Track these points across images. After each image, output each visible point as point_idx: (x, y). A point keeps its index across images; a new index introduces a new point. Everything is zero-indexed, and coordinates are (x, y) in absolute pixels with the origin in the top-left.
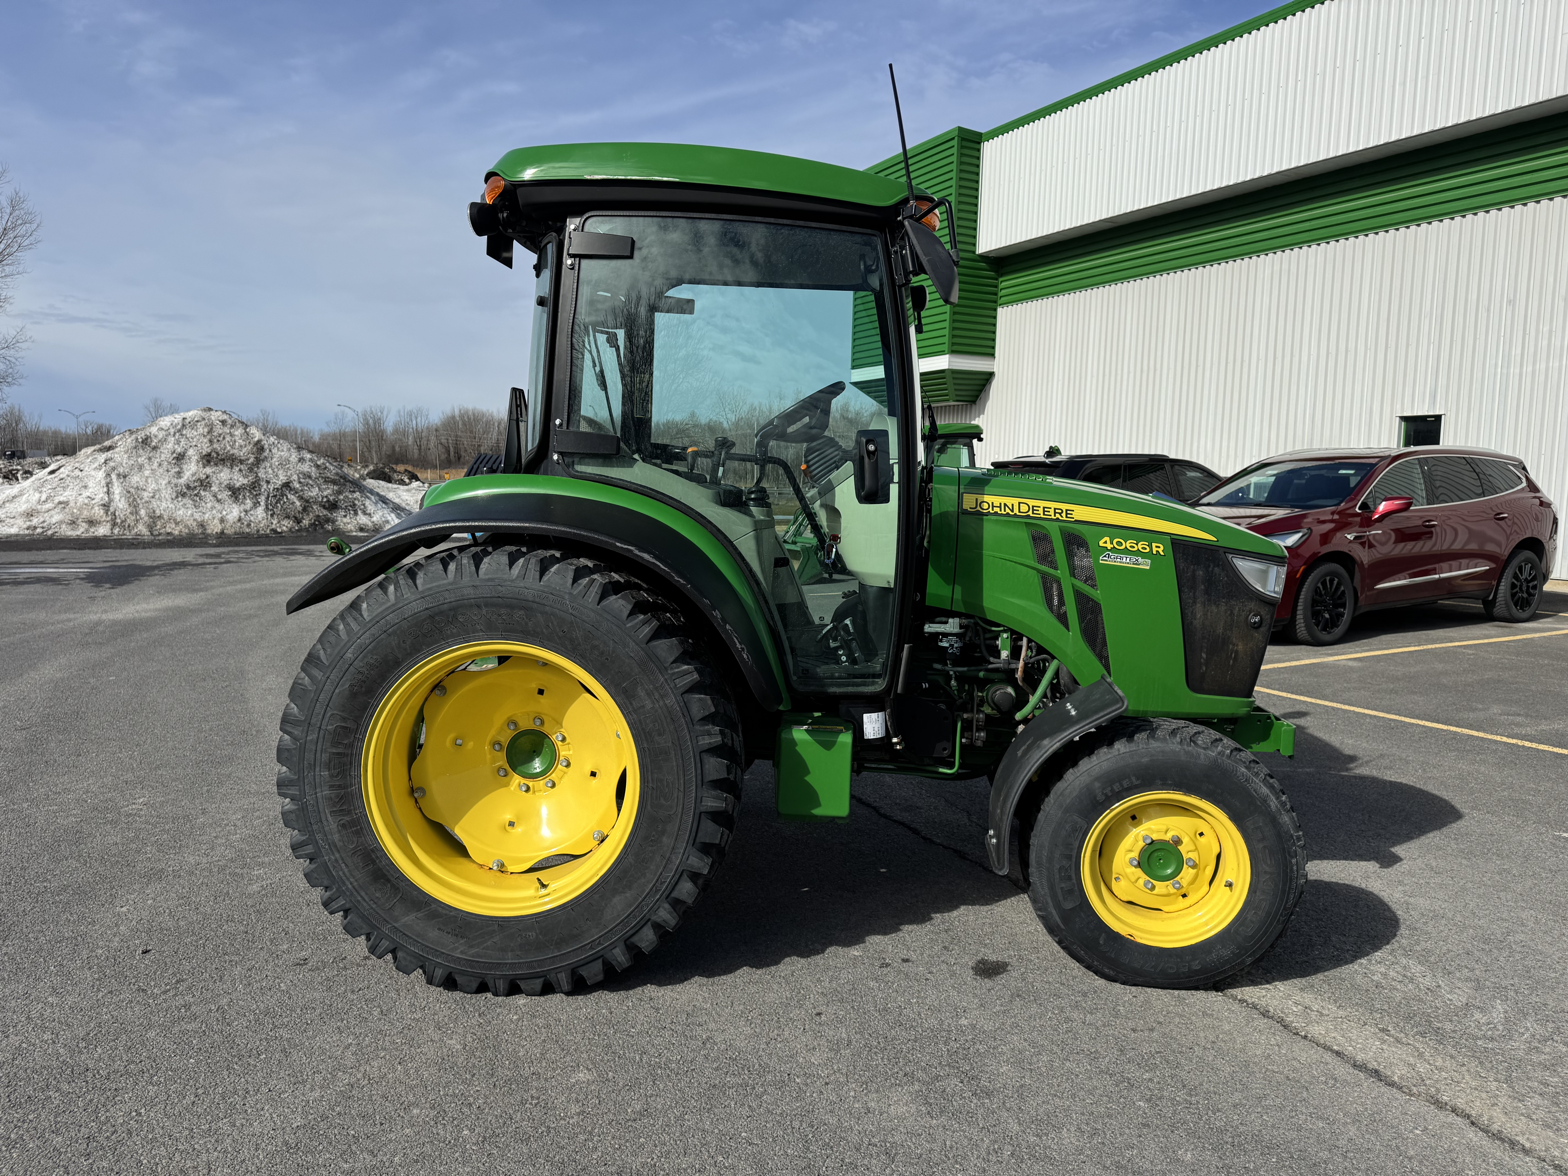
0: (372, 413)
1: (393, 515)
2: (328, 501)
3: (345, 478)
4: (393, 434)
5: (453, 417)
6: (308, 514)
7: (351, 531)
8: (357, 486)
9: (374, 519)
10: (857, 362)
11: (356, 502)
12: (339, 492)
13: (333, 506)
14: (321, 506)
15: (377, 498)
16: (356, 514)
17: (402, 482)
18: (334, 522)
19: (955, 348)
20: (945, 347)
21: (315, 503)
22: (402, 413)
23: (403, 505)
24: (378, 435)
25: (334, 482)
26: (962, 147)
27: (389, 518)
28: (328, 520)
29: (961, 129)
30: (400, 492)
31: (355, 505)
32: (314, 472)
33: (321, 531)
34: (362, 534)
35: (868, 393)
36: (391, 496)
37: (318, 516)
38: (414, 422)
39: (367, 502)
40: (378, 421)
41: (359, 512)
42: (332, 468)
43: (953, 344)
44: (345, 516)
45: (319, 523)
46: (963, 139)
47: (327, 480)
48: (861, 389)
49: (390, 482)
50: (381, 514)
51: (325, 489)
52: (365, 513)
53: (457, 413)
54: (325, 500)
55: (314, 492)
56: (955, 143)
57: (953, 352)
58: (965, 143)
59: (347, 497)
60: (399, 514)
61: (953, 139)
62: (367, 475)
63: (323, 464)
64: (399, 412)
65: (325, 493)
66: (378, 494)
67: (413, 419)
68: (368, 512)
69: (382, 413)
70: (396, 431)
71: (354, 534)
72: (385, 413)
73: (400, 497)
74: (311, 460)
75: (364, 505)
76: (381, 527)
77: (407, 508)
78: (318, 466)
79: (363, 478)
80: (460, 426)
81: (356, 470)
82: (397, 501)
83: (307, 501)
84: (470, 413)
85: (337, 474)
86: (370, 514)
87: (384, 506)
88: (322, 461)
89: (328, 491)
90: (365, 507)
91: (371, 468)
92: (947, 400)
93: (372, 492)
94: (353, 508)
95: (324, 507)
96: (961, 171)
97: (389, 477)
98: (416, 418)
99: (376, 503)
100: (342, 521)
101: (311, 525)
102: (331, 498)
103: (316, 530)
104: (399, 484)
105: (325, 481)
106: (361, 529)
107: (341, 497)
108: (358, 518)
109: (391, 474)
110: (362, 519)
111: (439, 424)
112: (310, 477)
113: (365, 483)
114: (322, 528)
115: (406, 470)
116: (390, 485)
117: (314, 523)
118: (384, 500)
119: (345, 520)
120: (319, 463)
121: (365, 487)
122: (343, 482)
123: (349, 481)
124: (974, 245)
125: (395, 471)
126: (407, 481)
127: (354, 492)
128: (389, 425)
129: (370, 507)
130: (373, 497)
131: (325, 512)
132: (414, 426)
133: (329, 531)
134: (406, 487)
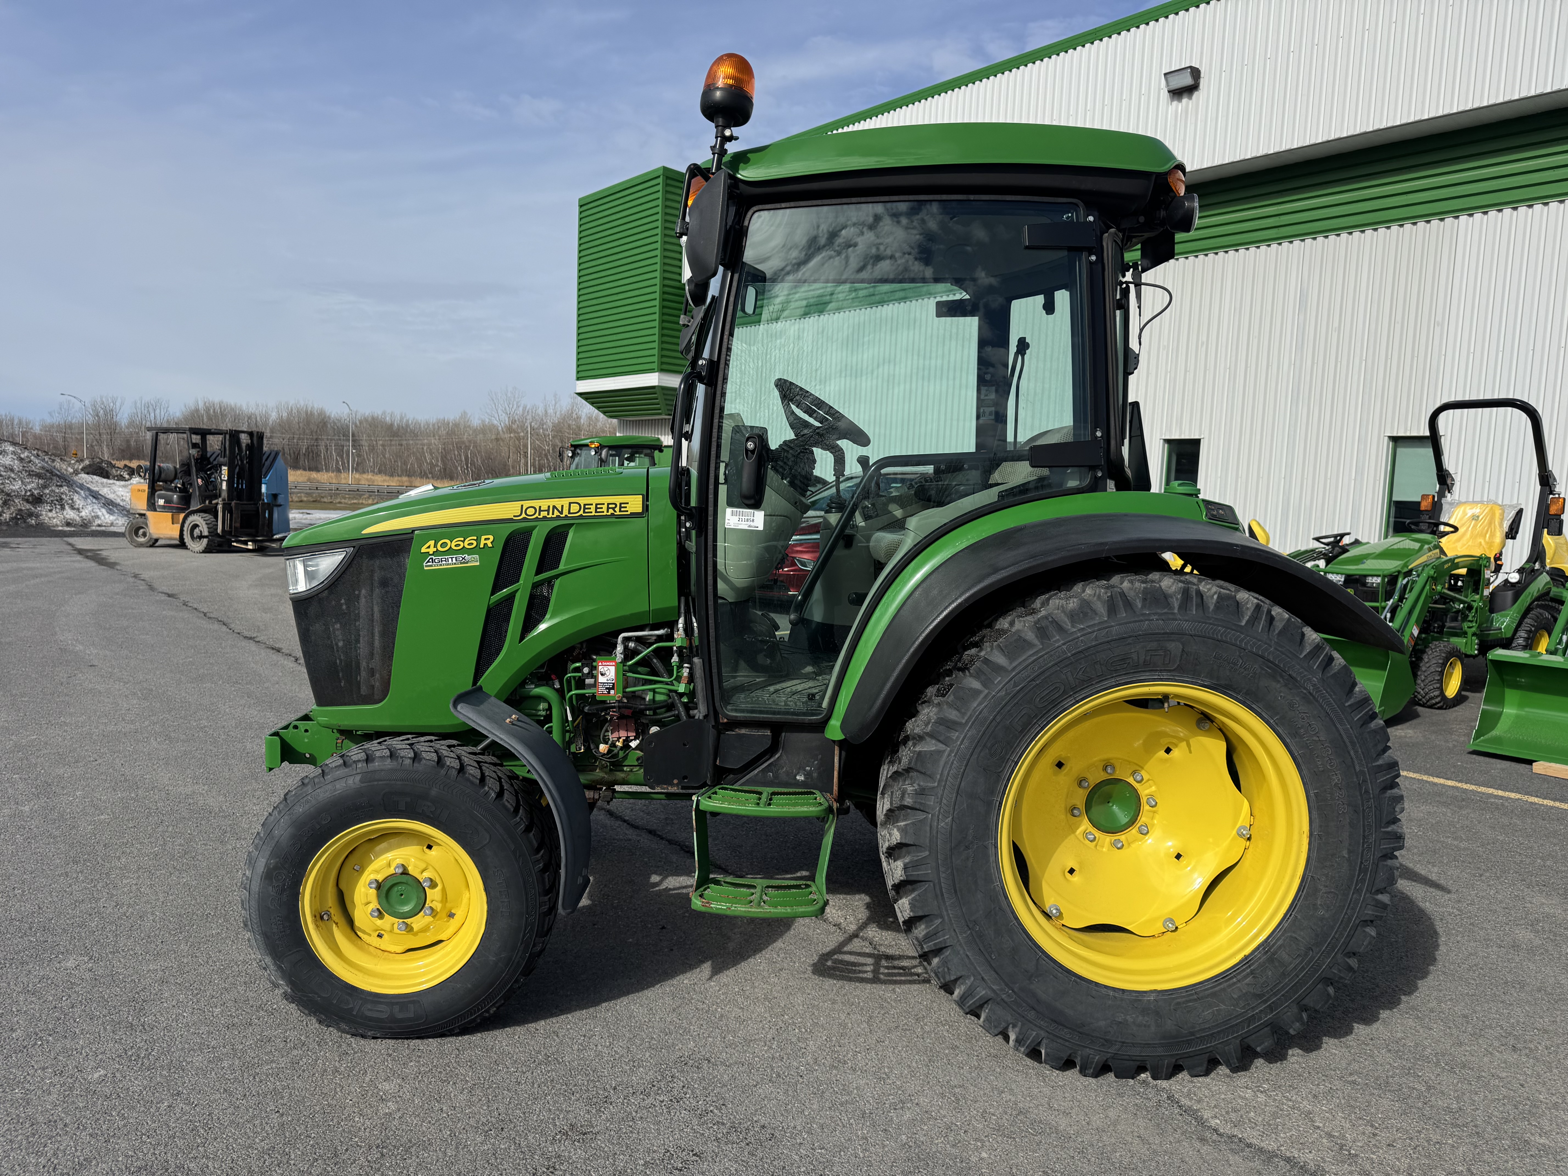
0: (103, 403)
1: (104, 511)
2: (32, 495)
3: (51, 473)
4: (127, 428)
5: (197, 410)
6: (9, 508)
7: (57, 526)
8: (66, 480)
9: (83, 514)
10: (581, 374)
11: (64, 497)
12: (45, 487)
13: (37, 500)
14: (23, 499)
15: (87, 493)
16: (63, 508)
17: (121, 478)
18: (37, 516)
19: (665, 367)
20: (655, 366)
21: (17, 496)
22: (138, 405)
23: (118, 501)
24: (110, 428)
25: (39, 476)
26: (667, 185)
27: (100, 514)
28: (31, 515)
29: (665, 169)
30: (116, 488)
31: (62, 499)
32: (17, 465)
33: (23, 525)
34: (69, 529)
35: (592, 404)
36: (104, 491)
37: (21, 510)
38: (152, 415)
39: (76, 497)
40: (110, 413)
41: (67, 507)
42: (37, 461)
43: (662, 363)
44: (51, 511)
45: (21, 518)
46: (667, 178)
47: (31, 474)
48: (586, 399)
49: (108, 477)
50: (90, 509)
51: (29, 483)
52: (72, 508)
53: (201, 405)
54: (28, 494)
55: (17, 486)
56: (660, 180)
57: (662, 370)
58: (669, 182)
59: (53, 491)
60: (110, 509)
61: (659, 177)
62: (82, 470)
63: (28, 457)
64: (136, 403)
65: (29, 487)
66: (89, 489)
67: (151, 410)
68: (77, 506)
69: (114, 404)
70: (131, 424)
71: (60, 528)
72: (118, 404)
73: (115, 492)
74: (14, 453)
75: (72, 499)
76: (90, 522)
77: (121, 504)
78: (21, 460)
79: (76, 472)
80: (205, 420)
81: (69, 464)
82: (111, 496)
83: (8, 495)
84: (217, 408)
85: (43, 468)
86: (78, 509)
87: (94, 501)
88: (26, 454)
89: (33, 485)
90: (73, 502)
91: (87, 462)
92: (660, 414)
93: (82, 487)
94: (61, 503)
95: (28, 501)
96: (666, 207)
97: (107, 472)
98: (155, 410)
99: (85, 498)
100: (46, 515)
101: (12, 519)
102: (36, 492)
103: (17, 524)
104: (118, 480)
105: (30, 475)
106: (68, 524)
107: (47, 491)
108: (65, 512)
109: (109, 469)
110: (70, 514)
111: (181, 417)
112: (12, 470)
113: (76, 478)
114: (25, 522)
115: (126, 466)
116: (105, 480)
117: (16, 518)
118: (95, 495)
119: (50, 514)
120: (22, 456)
121: (75, 482)
122: (49, 475)
123: (57, 475)
124: (680, 274)
125: (114, 467)
126: (127, 477)
127: (61, 486)
128: (123, 417)
129: (79, 502)
130: (82, 492)
131: (28, 506)
132: (152, 418)
133: (32, 526)
134: (122, 483)
